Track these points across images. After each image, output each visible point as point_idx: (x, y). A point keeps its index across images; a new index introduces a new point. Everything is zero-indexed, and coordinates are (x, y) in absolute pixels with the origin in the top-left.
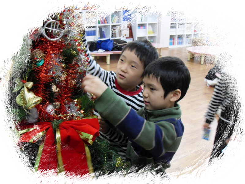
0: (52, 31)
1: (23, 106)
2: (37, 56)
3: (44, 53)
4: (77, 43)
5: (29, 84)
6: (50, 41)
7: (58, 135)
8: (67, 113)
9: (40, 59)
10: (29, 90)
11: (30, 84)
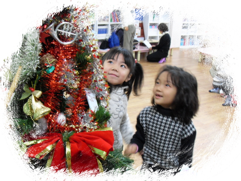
0: (65, 34)
1: (31, 116)
2: (47, 62)
3: (56, 58)
4: (92, 49)
5: (37, 93)
6: (62, 45)
7: (68, 150)
9: (51, 65)
10: (37, 100)
11: (39, 93)
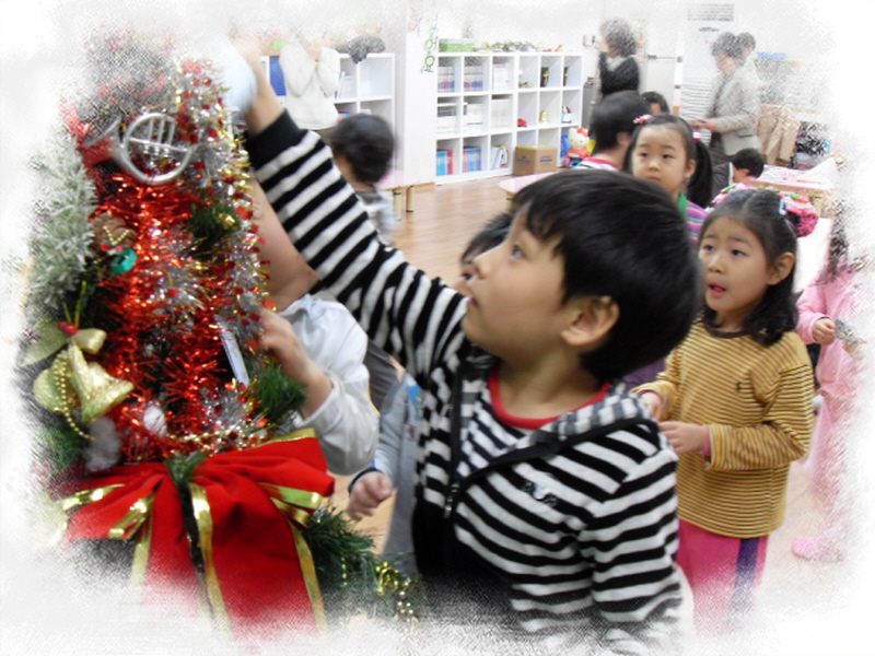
0: (152, 149)
1: (67, 414)
2: (108, 238)
3: (128, 225)
4: (231, 191)
5: (92, 336)
6: (145, 185)
8: (211, 428)
9: (120, 248)
10: (89, 357)
11: (95, 339)
